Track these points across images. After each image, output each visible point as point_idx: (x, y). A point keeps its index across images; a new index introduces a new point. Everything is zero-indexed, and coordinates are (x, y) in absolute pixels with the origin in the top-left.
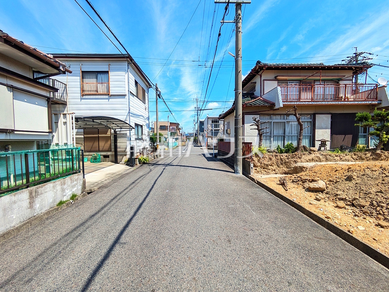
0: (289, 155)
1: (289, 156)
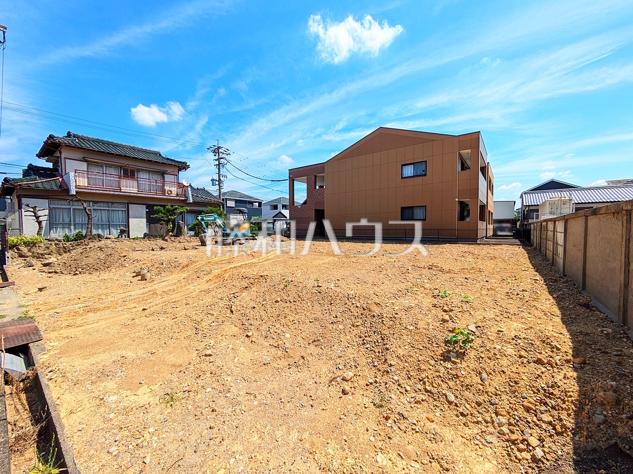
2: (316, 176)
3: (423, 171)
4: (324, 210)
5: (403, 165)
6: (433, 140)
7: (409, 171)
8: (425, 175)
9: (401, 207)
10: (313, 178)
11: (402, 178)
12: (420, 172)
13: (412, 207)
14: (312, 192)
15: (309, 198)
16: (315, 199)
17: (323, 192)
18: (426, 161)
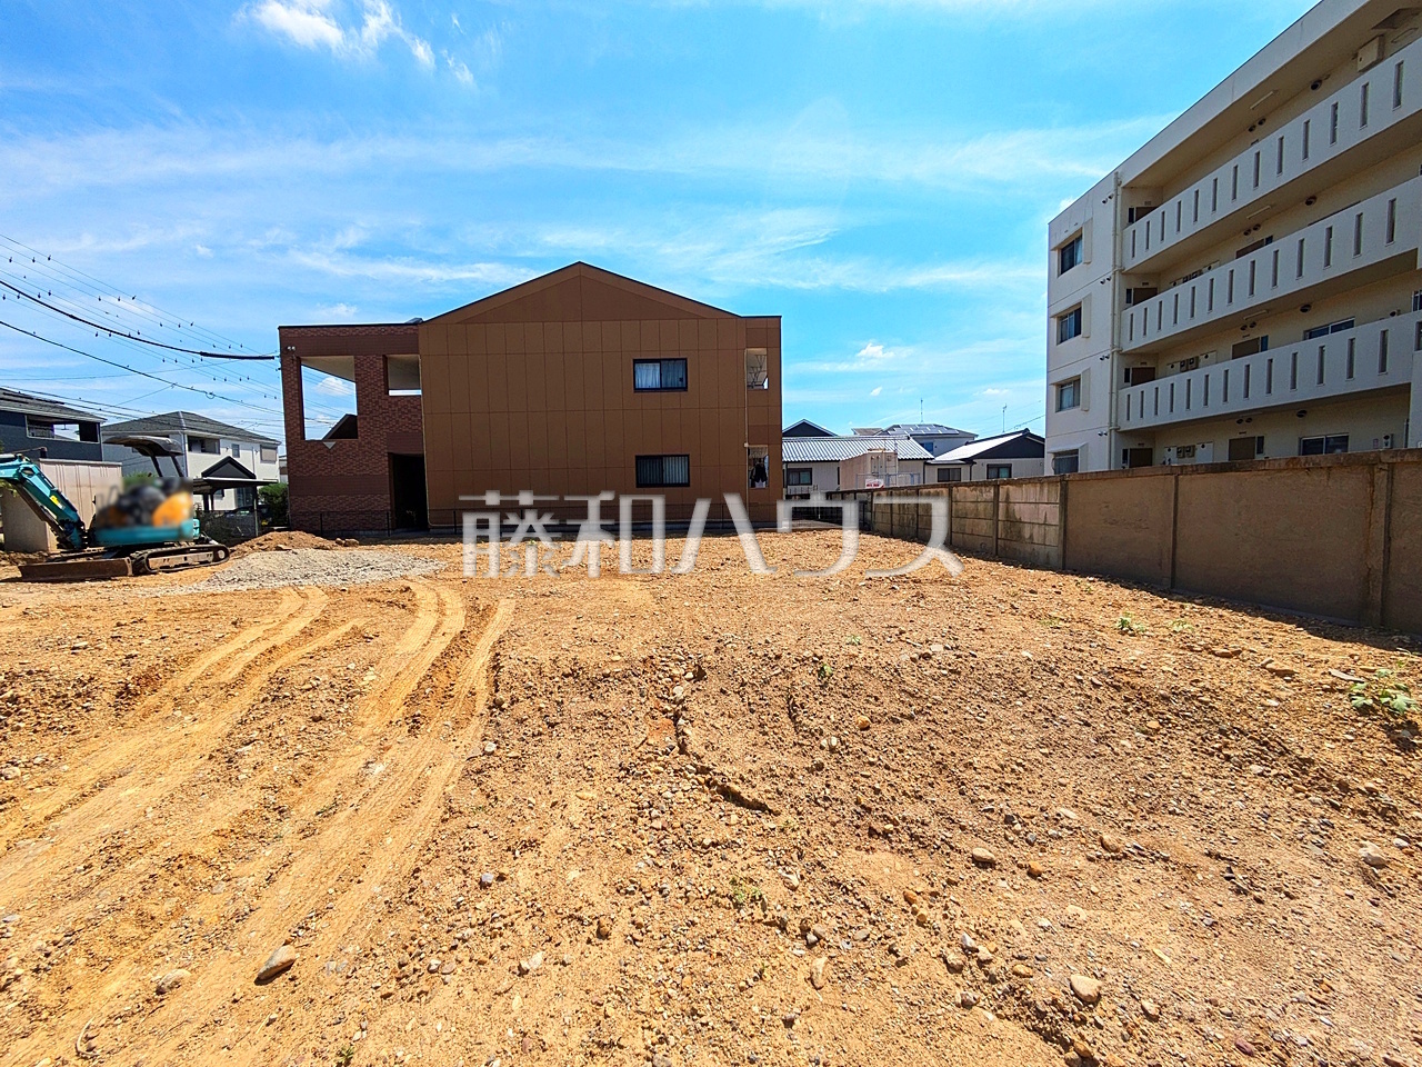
2: (385, 359)
3: (681, 380)
4: (421, 458)
5: (636, 361)
6: (698, 318)
7: (649, 376)
8: (685, 389)
9: (637, 457)
10: (380, 364)
11: (637, 390)
12: (672, 380)
13: (660, 457)
14: (377, 403)
15: (365, 419)
16: (388, 423)
17: (415, 408)
18: (686, 359)
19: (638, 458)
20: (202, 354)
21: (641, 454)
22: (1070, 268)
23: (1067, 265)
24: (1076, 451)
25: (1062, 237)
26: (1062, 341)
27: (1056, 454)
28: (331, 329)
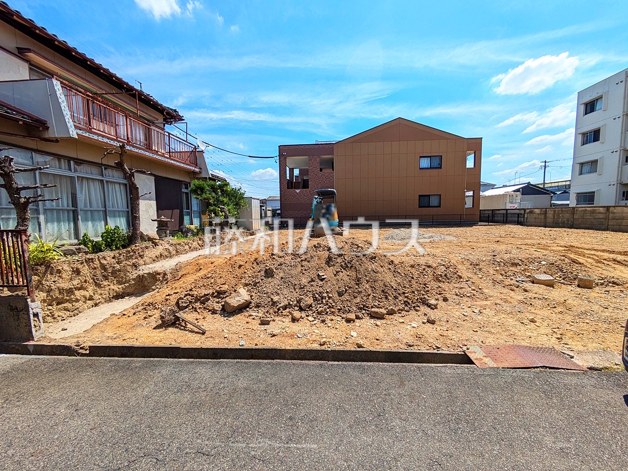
0: (120, 254)
1: (121, 257)
3: (439, 164)
6: (447, 139)
7: (425, 163)
10: (318, 159)
11: (420, 168)
12: (435, 164)
13: (429, 196)
14: (317, 175)
15: (312, 181)
16: (321, 183)
17: (331, 176)
18: (441, 156)
19: (420, 196)
20: (249, 156)
21: (421, 194)
22: (591, 112)
23: (588, 110)
24: (594, 192)
25: (588, 98)
26: (583, 144)
27: (578, 194)
28: (300, 146)
